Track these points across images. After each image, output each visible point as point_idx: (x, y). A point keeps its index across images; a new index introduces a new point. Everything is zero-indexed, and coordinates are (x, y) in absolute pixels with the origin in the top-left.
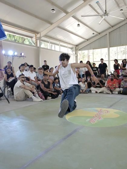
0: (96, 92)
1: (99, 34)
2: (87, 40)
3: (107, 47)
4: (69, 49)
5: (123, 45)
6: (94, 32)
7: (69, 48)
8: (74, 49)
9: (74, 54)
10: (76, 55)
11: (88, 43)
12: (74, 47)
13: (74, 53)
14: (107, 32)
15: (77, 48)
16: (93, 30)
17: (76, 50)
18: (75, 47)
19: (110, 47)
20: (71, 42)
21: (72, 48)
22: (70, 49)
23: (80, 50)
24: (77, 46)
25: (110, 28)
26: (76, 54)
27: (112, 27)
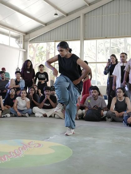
0: (45, 116)
1: (67, 15)
2: (46, 24)
3: (79, 40)
4: (11, 38)
5: (106, 38)
6: (58, 12)
7: (12, 36)
8: (22, 39)
9: (20, 48)
10: (25, 50)
11: (47, 29)
12: (21, 35)
13: (22, 45)
14: (81, 13)
15: (27, 37)
16: (56, 8)
17: (25, 41)
18: (24, 36)
19: (85, 39)
20: (16, 27)
21: (17, 38)
22: (14, 39)
23: (32, 41)
24: (26, 34)
25: (86, 6)
26: (24, 48)
27: (90, 4)
